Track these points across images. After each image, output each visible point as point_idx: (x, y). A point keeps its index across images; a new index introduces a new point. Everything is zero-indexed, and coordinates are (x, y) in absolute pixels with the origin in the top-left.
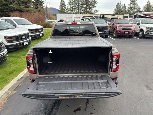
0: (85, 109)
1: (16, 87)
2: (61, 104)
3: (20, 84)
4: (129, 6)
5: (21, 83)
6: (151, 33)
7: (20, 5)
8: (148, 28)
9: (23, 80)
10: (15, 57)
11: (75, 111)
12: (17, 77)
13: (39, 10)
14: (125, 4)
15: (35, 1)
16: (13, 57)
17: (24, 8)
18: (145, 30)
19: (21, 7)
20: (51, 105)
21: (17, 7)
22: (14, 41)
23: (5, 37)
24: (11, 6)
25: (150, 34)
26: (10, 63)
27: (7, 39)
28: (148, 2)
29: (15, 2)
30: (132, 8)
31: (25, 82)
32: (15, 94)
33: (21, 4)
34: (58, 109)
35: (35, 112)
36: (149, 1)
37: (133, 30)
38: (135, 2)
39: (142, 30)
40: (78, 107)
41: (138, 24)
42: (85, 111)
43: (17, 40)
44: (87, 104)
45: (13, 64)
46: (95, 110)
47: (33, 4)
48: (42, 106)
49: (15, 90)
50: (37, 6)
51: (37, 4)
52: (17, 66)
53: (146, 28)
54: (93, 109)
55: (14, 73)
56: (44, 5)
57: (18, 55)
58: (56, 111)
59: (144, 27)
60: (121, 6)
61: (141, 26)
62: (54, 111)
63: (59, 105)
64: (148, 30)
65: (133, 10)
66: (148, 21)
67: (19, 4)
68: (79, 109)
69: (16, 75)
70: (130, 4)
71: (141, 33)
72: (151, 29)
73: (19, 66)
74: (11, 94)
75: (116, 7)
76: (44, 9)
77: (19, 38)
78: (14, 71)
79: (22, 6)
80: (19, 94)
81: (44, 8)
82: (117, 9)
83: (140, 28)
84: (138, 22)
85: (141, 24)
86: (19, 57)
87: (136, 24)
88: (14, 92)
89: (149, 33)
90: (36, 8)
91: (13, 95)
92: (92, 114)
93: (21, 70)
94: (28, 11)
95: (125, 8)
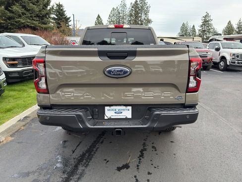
0: (138, 166)
1: (14, 131)
2: (93, 159)
3: (22, 128)
4: (200, 29)
5: (24, 126)
6: (238, 63)
7: (33, 19)
8: (234, 55)
9: (28, 121)
10: (19, 91)
11: (119, 169)
12: (18, 116)
13: (62, 30)
14: (194, 26)
15: (56, 17)
16: (15, 90)
17: (39, 25)
18: (229, 58)
19: (34, 22)
20: (74, 159)
21: (28, 22)
22: (18, 66)
23: (5, 59)
24: (19, 21)
25: (236, 64)
26: (10, 98)
27: (8, 62)
28: (228, 23)
29: (26, 14)
30: (204, 31)
31: (31, 125)
32: (11, 141)
33: (35, 18)
34: (88, 165)
35: (45, 171)
36: (230, 22)
37: (209, 57)
38: (210, 23)
39: (223, 58)
40: (125, 163)
41: (218, 49)
42: (138, 169)
43: (24, 64)
44: (141, 158)
45: (14, 99)
46: (155, 167)
47: (53, 21)
48: (59, 161)
49: (11, 136)
50: (59, 24)
51: (59, 21)
52: (20, 102)
53: (230, 55)
54: (153, 166)
55: (14, 110)
56: (70, 23)
57: (24, 88)
58: (83, 168)
59: (227, 53)
60: (189, 29)
61: (222, 53)
62: (81, 168)
63: (91, 159)
64: (233, 59)
65: (206, 34)
66: (233, 45)
67: (31, 18)
68: (126, 166)
69: (17, 113)
70: (202, 26)
71: (222, 63)
72: (238, 56)
73: (24, 101)
74: (5, 142)
75: (181, 29)
76: (70, 29)
77: (27, 60)
78: (14, 108)
79: (37, 21)
80: (19, 143)
81: (71, 27)
82: (183, 32)
83: (221, 55)
84: (217, 47)
85: (222, 50)
86: (24, 91)
87: (214, 50)
88: (10, 139)
89: (234, 63)
90: (58, 28)
91: (7, 143)
92: (151, 174)
93: (26, 107)
94: (46, 29)
95: (195, 31)
